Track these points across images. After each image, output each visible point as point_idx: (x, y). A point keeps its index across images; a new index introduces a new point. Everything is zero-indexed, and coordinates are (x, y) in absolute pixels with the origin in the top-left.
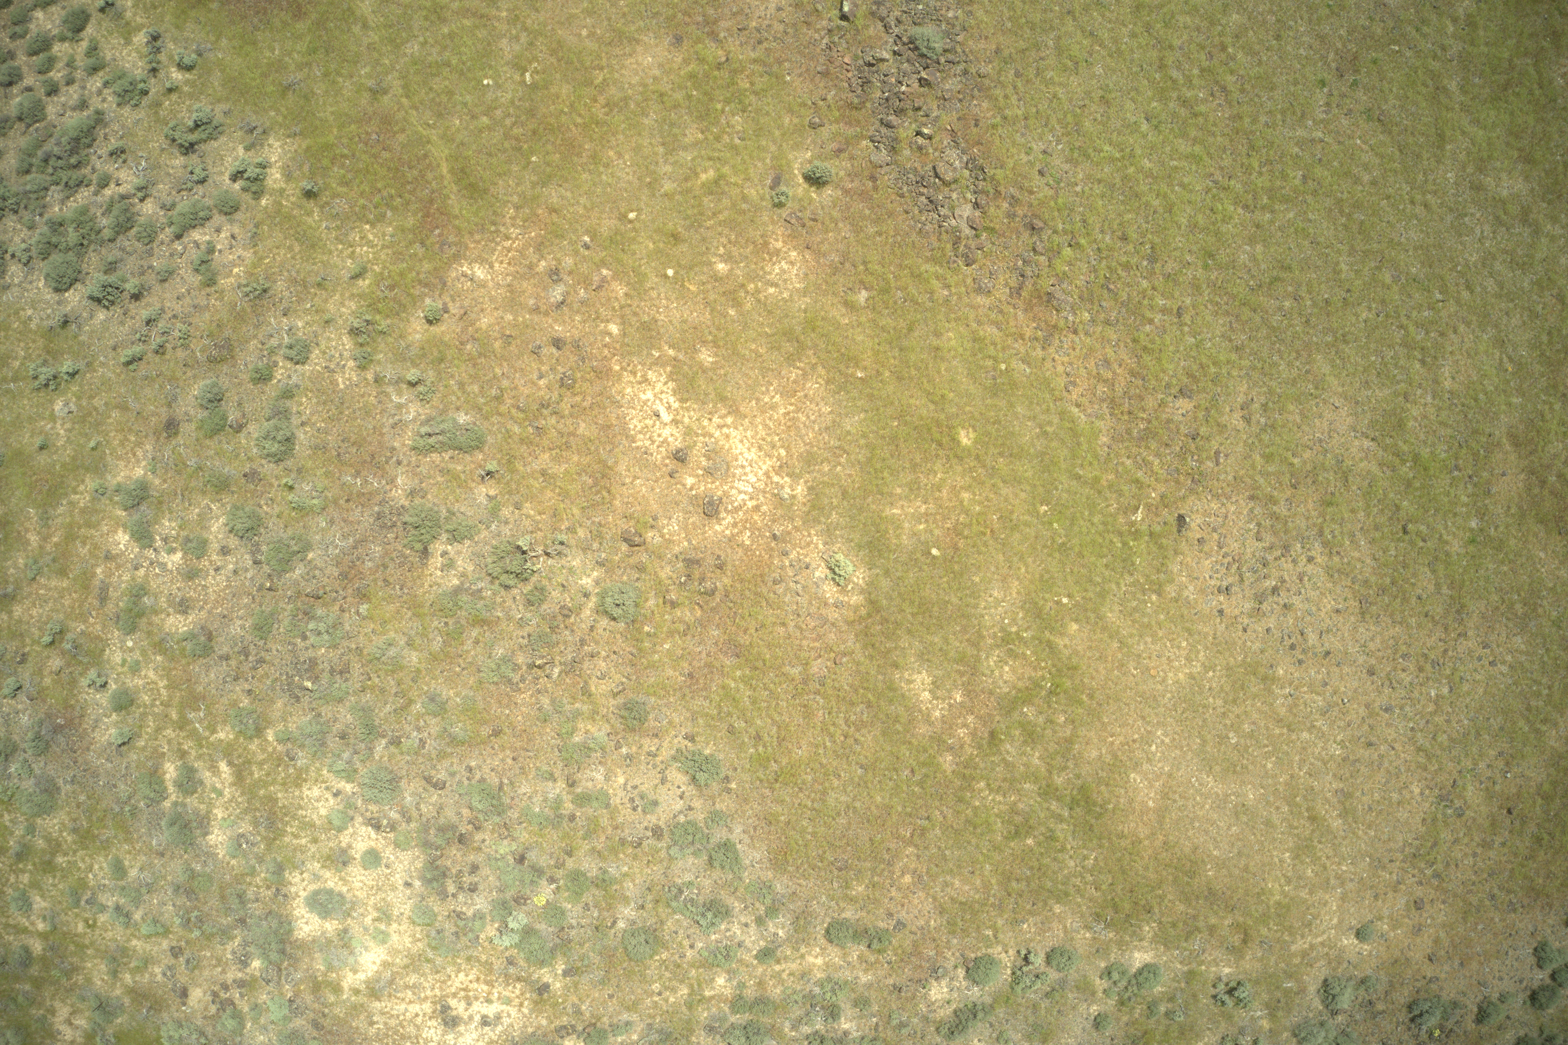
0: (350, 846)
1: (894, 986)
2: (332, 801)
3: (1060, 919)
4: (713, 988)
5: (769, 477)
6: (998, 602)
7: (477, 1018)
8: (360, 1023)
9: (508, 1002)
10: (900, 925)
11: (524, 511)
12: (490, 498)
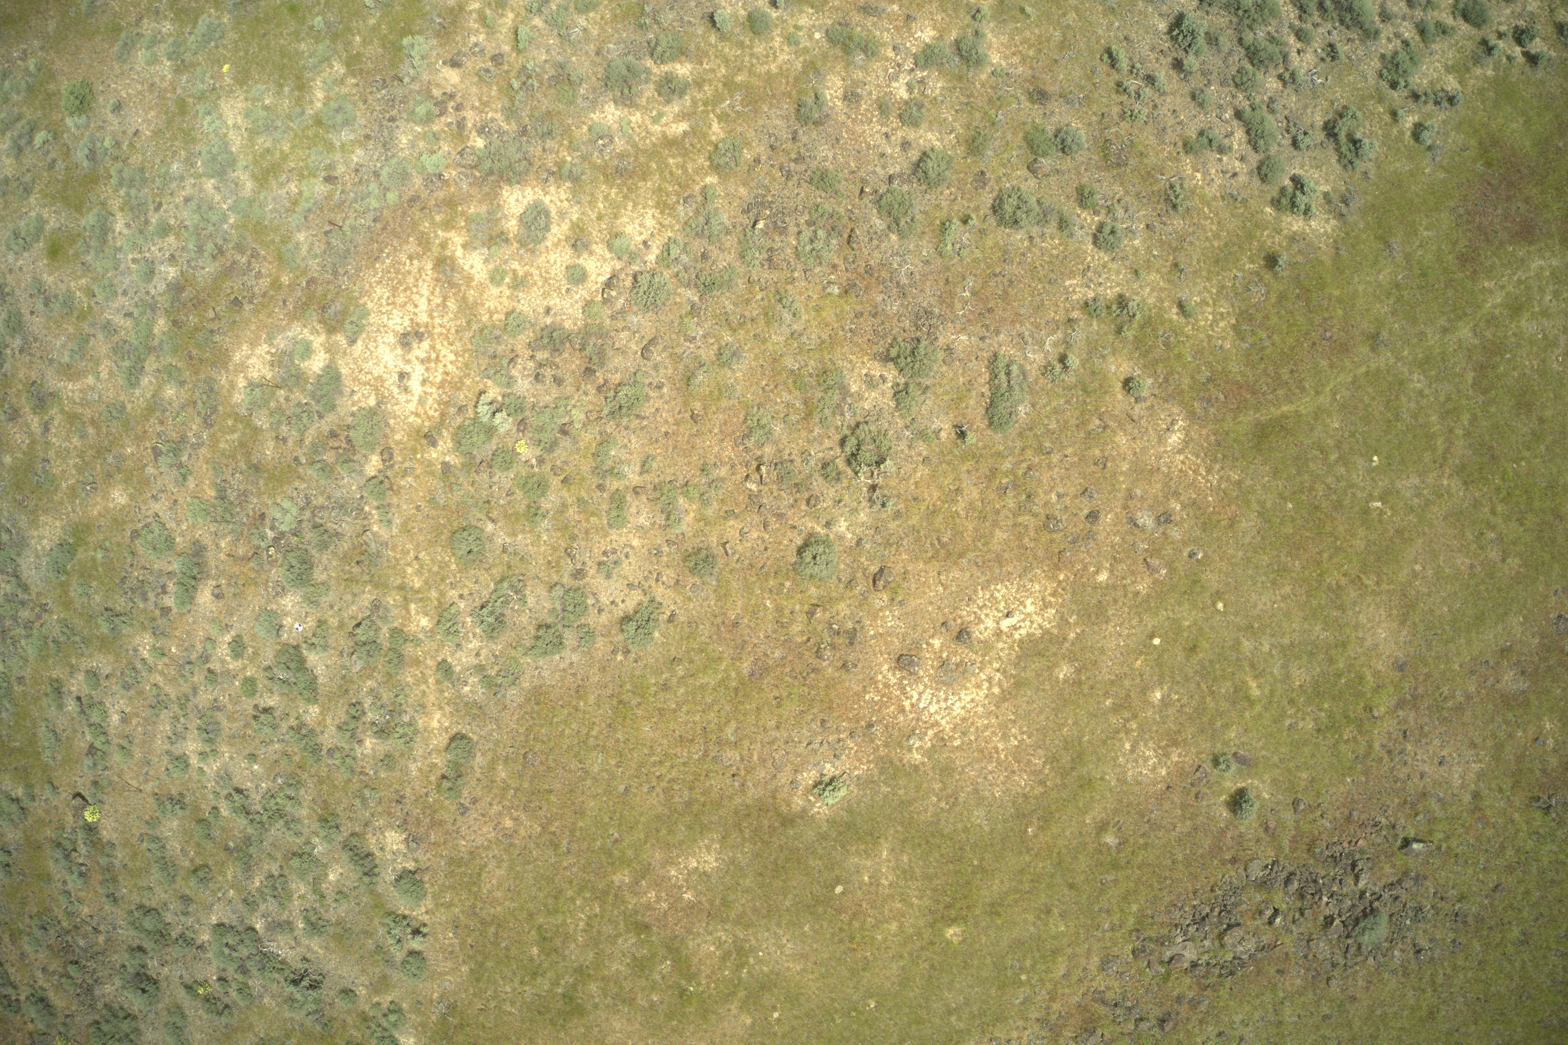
0: (591, 253)
1: (403, 797)
2: (639, 239)
3: (453, 970)
4: (417, 613)
5: (933, 726)
6: (782, 947)
7: (408, 368)
8: (412, 246)
9: (421, 402)
10: (464, 810)
11: (921, 467)
12: (937, 432)
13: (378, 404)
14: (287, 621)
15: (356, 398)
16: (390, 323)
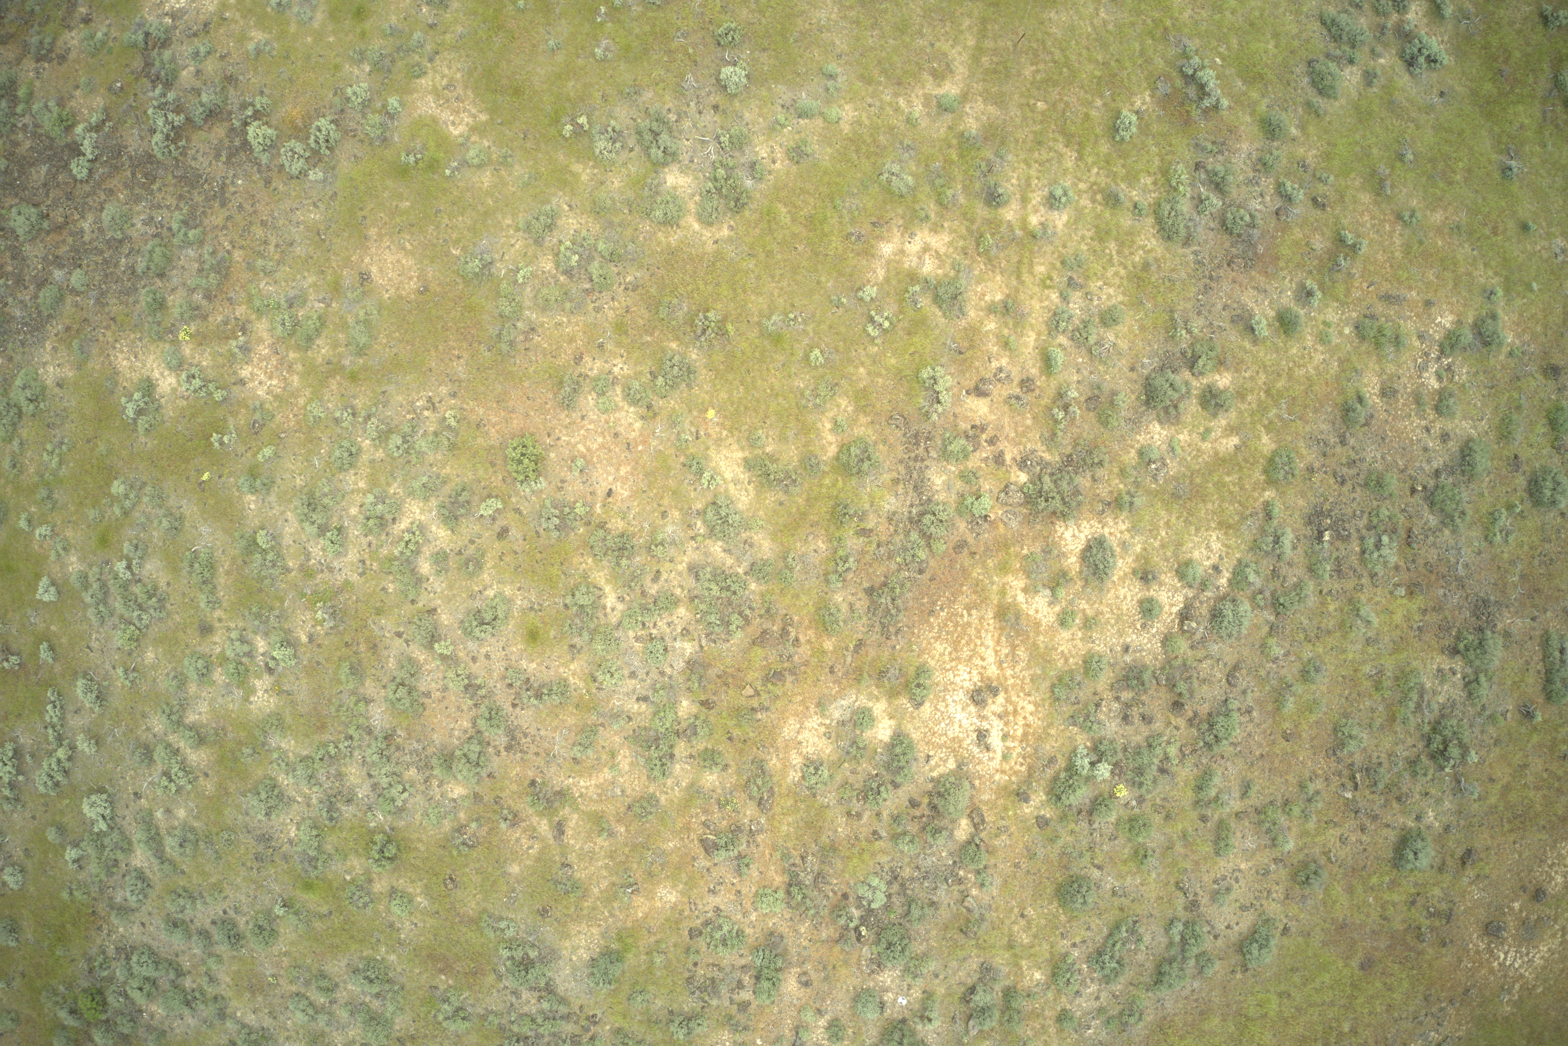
0: (1161, 584)
2: (1208, 564)
5: (1518, 979)
7: (985, 725)
8: (968, 595)
9: (1005, 758)
11: (1493, 749)
12: (1504, 714)
13: (959, 767)
14: (889, 997)
15: (933, 762)
16: (958, 680)
